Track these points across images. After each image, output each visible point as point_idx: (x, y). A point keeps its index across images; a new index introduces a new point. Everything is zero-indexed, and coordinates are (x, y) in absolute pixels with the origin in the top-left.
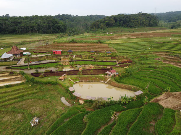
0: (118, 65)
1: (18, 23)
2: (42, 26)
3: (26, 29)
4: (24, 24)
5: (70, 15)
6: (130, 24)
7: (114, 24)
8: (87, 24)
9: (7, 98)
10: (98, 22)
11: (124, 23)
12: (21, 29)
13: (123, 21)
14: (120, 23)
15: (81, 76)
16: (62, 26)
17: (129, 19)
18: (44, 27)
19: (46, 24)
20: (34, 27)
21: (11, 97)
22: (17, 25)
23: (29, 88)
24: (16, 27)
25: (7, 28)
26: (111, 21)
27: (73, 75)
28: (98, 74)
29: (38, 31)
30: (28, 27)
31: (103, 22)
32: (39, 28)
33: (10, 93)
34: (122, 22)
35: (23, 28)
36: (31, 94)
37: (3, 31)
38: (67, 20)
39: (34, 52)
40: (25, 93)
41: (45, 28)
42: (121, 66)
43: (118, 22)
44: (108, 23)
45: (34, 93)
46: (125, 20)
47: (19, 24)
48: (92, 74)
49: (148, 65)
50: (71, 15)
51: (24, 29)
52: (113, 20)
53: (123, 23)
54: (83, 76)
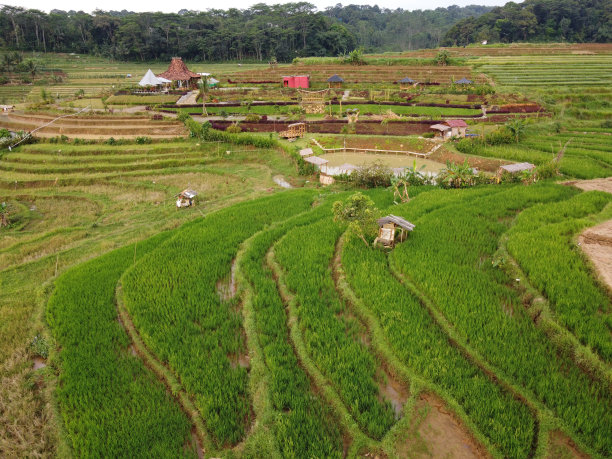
0: (484, 117)
1: (207, 27)
2: (276, 37)
3: (229, 46)
4: (222, 30)
5: (376, 6)
6: (600, 30)
7: (532, 31)
8: (429, 37)
9: (135, 164)
10: (469, 24)
11: (575, 25)
12: (215, 45)
13: (571, 16)
14: (556, 28)
15: (349, 136)
16: (339, 37)
17: (598, 11)
18: (283, 38)
19: (291, 30)
20: (251, 39)
21: (145, 163)
22: (204, 34)
23: (193, 150)
24: (200, 38)
25: (176, 43)
26: (522, 18)
27: (326, 132)
28: (405, 134)
29: (263, 52)
30: (234, 39)
31: (488, 24)
32: (267, 41)
33: (145, 155)
34: (566, 21)
35: (220, 43)
36: (197, 162)
37: (166, 52)
38: (362, 24)
39: (229, 81)
40: (181, 160)
41: (284, 41)
42: (495, 120)
43: (551, 20)
44: (509, 25)
45: (204, 163)
46: (583, 13)
47: (209, 31)
48: (384, 134)
49: (604, 121)
50: (380, 7)
51: (224, 47)
52: (532, 14)
53: (571, 26)
54: (355, 136)
